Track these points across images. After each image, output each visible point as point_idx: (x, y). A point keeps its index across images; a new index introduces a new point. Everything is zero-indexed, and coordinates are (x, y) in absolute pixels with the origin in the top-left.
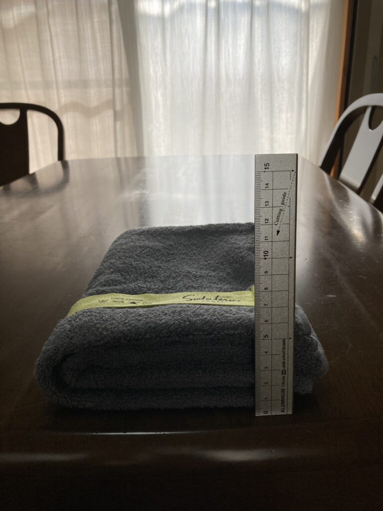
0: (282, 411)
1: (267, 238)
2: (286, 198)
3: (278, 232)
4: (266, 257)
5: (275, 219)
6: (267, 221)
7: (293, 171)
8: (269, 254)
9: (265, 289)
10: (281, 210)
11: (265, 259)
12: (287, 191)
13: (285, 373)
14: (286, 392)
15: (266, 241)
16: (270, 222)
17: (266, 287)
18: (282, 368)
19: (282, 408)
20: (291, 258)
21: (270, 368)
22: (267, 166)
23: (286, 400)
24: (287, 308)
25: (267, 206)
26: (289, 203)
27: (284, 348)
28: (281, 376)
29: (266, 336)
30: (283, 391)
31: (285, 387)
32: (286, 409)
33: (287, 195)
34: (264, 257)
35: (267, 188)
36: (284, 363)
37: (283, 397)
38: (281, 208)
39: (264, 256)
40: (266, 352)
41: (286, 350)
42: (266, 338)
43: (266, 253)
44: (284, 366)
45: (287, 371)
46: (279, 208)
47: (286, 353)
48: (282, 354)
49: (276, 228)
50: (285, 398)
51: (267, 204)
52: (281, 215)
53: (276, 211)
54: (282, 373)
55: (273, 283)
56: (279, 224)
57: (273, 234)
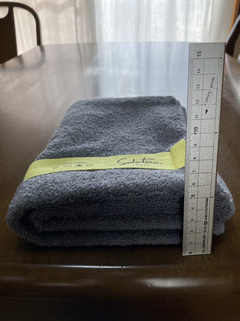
0: (202, 252)
1: (197, 116)
2: (214, 82)
3: (207, 111)
4: (196, 132)
5: (204, 100)
6: (198, 102)
7: (221, 58)
8: (199, 130)
9: (194, 158)
10: (210, 92)
11: (195, 134)
12: (215, 76)
13: (207, 224)
14: (206, 238)
15: (197, 118)
16: (200, 102)
17: (195, 157)
18: (204, 220)
19: (203, 249)
20: (216, 133)
21: (195, 220)
22: (199, 53)
23: (206, 244)
24: (211, 174)
25: (198, 89)
26: (216, 86)
27: (207, 205)
28: (203, 226)
29: (193, 196)
30: (204, 237)
31: (206, 234)
32: (206, 250)
33: (215, 80)
34: (194, 133)
35: (199, 73)
36: (206, 216)
37: (204, 241)
38: (210, 91)
39: (195, 131)
40: (193, 208)
41: (208, 206)
42: (193, 197)
43: (196, 129)
44: (206, 219)
45: (208, 222)
46: (208, 91)
47: (208, 208)
48: (205, 210)
49: (205, 108)
50: (206, 242)
51: (198, 87)
52: (210, 97)
53: (206, 93)
54: (204, 224)
55: (200, 154)
56: (207, 104)
57: (202, 113)
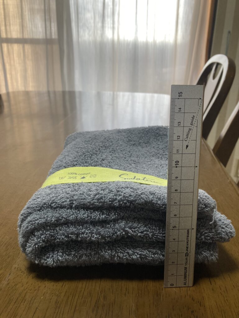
0: (184, 284)
2: (194, 120)
3: (187, 146)
5: (185, 136)
6: (179, 138)
7: (200, 99)
8: (180, 163)
12: (195, 115)
14: (188, 270)
15: (178, 153)
17: (176, 189)
18: (185, 252)
20: (196, 167)
21: (176, 251)
22: (180, 94)
23: (187, 276)
24: (191, 206)
26: (196, 124)
27: (188, 236)
28: (185, 258)
29: (174, 227)
30: (186, 268)
31: (188, 266)
32: (187, 282)
34: (175, 166)
35: (180, 112)
36: (187, 248)
37: (185, 273)
40: (174, 239)
43: (177, 162)
45: (189, 253)
46: (188, 128)
47: (189, 240)
48: (186, 240)
49: (185, 144)
51: (179, 124)
52: (190, 133)
53: (186, 130)
54: (186, 255)
55: (182, 186)
56: (188, 140)
57: (183, 148)
